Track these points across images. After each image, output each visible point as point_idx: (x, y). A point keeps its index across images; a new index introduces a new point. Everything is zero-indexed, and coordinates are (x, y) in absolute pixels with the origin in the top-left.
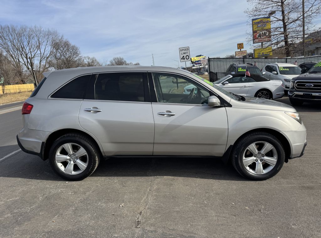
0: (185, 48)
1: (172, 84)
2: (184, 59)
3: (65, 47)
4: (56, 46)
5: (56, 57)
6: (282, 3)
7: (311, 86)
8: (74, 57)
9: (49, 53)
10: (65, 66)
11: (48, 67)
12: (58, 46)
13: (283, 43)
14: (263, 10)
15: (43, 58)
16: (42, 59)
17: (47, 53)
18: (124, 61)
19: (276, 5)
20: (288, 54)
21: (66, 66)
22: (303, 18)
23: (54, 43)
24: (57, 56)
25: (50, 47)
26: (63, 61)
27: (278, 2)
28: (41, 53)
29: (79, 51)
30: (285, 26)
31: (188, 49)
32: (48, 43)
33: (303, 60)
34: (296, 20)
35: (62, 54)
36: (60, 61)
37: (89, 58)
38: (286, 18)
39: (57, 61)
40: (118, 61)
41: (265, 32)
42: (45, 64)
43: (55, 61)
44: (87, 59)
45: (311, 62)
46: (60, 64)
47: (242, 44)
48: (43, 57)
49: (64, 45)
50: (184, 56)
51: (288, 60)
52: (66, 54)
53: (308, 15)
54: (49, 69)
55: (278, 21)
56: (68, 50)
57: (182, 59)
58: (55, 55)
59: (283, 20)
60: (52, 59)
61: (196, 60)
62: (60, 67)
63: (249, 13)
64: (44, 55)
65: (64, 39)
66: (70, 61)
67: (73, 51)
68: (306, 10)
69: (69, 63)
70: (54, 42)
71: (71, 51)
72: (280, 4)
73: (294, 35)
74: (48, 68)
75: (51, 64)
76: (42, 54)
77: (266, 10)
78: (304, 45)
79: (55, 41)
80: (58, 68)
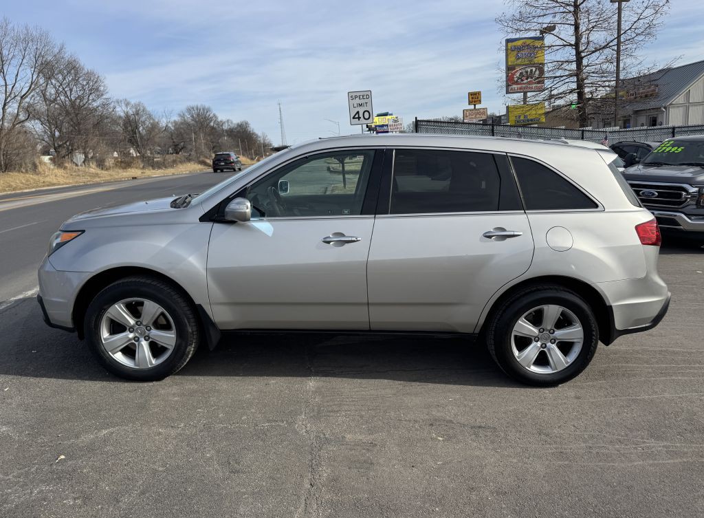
0: (362, 94)
1: (328, 174)
2: (359, 118)
3: (69, 72)
4: (46, 69)
5: (44, 95)
6: (576, 6)
7: (653, 194)
8: (91, 98)
9: (28, 85)
10: (67, 119)
11: (23, 119)
12: (52, 69)
13: (574, 97)
14: (535, 20)
15: (13, 96)
16: (9, 99)
17: (23, 86)
18: (211, 115)
19: (562, 9)
20: (583, 120)
21: (72, 119)
22: (618, 45)
23: (39, 62)
24: (48, 94)
25: (29, 72)
26: (63, 106)
27: (568, 5)
28: (6, 85)
29: (104, 86)
30: (579, 59)
31: (367, 95)
32: (25, 61)
33: (616, 136)
34: (604, 48)
35: (61, 89)
36: (57, 106)
37: (127, 104)
38: (584, 40)
39: (47, 105)
40: (198, 115)
41: (532, 70)
42: (16, 111)
43: (42, 107)
44: (123, 104)
45: (635, 141)
46: (56, 114)
47: (479, 93)
48: (11, 93)
49: (65, 68)
50: (358, 112)
51: (587, 135)
52: (71, 90)
53: (628, 38)
54: (27, 124)
55: (565, 46)
56: (76, 80)
57: (354, 118)
58: (42, 91)
59: (577, 45)
60: (35, 100)
61: (378, 124)
62: (56, 122)
63: (506, 24)
64: (15, 89)
65: (65, 53)
66: (80, 107)
67: (88, 83)
68: (625, 26)
69: (77, 112)
70: (40, 59)
71: (85, 83)
72: (572, 9)
73: (598, 79)
74: (23, 121)
75: (31, 113)
76: (9, 88)
77: (540, 20)
78: (618, 102)
79: (43, 57)
80: (49, 123)
